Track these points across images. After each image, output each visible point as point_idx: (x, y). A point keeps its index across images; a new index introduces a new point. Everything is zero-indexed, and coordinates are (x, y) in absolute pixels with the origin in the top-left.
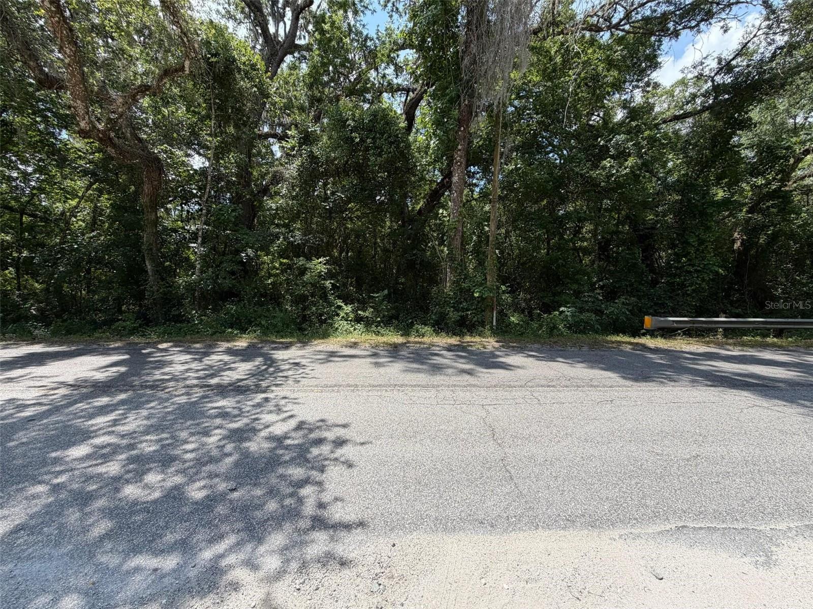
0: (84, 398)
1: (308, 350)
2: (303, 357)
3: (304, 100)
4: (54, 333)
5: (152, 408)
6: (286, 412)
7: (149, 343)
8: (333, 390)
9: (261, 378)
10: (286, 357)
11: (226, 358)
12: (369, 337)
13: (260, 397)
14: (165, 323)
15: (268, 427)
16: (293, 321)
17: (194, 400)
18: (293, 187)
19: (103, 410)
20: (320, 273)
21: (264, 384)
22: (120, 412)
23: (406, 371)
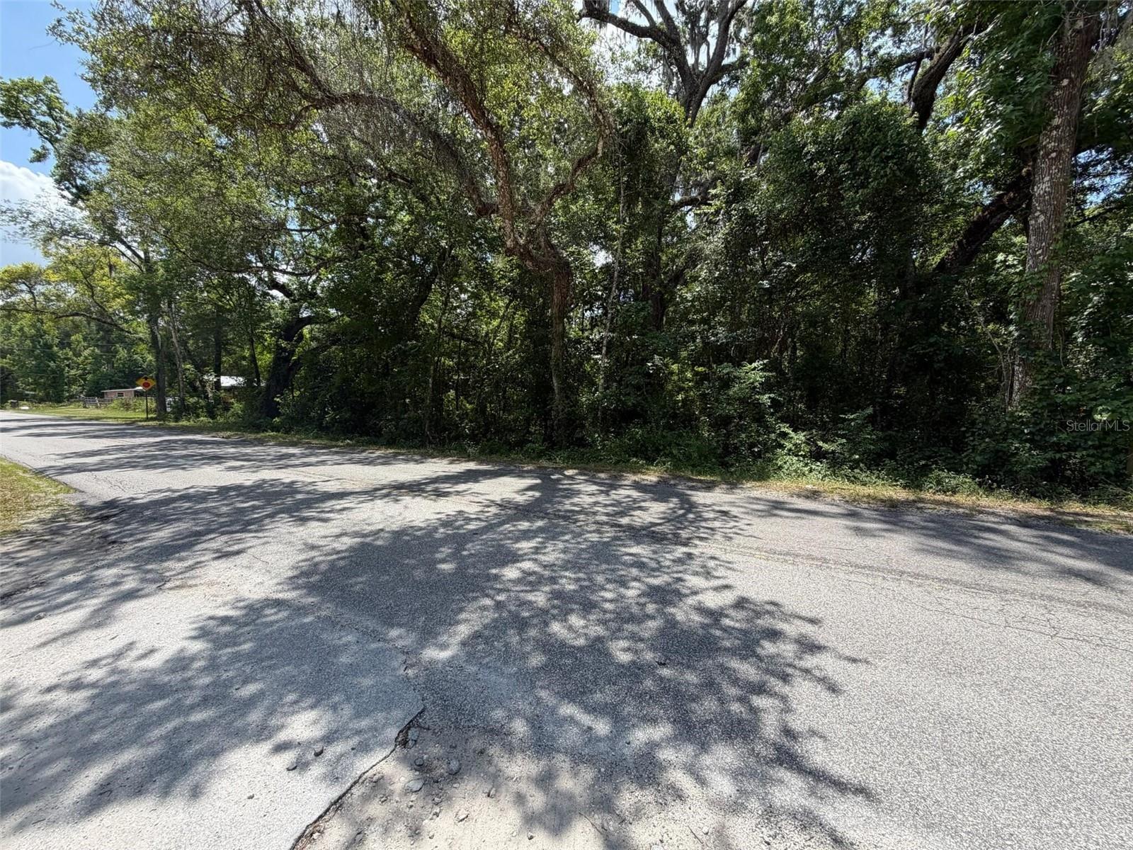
0: (509, 520)
1: (739, 495)
2: (732, 504)
3: (734, 139)
4: (482, 452)
5: (567, 541)
6: (718, 578)
7: (556, 468)
8: (786, 561)
9: (679, 525)
10: (708, 502)
11: (635, 494)
12: (838, 485)
13: (680, 551)
14: (568, 447)
15: (695, 593)
16: (713, 451)
17: (605, 540)
18: (716, 266)
19: (526, 535)
20: (752, 383)
21: (684, 534)
22: (540, 540)
23: (923, 550)
